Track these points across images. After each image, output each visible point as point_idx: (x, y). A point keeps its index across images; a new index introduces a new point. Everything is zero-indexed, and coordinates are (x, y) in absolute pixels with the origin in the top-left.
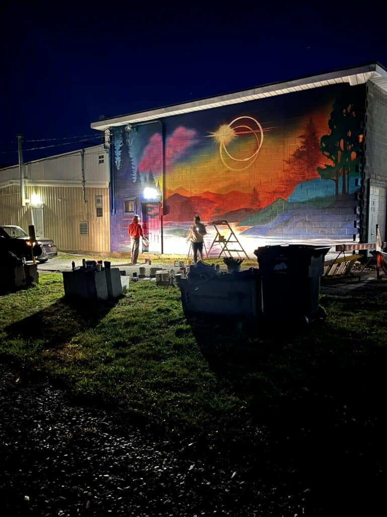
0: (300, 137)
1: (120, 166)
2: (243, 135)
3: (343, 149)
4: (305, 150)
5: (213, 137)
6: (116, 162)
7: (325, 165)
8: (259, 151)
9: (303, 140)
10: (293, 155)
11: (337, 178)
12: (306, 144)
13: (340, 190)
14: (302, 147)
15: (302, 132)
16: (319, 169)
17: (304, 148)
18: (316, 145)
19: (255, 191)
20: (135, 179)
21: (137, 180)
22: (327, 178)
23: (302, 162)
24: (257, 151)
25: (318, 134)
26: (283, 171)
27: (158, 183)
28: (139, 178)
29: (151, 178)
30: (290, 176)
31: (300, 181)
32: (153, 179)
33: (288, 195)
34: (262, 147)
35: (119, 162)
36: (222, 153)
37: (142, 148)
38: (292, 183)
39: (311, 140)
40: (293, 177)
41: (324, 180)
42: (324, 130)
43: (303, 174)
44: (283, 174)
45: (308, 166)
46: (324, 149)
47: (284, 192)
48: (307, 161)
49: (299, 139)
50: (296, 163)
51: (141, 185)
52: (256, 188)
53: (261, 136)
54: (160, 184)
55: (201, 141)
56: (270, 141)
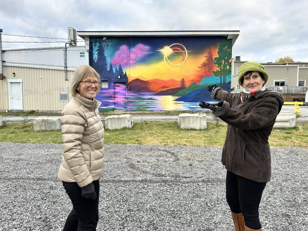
0: (205, 57)
1: (97, 61)
2: (176, 54)
3: (223, 64)
4: (207, 63)
5: (160, 52)
6: (94, 57)
7: (216, 70)
8: (185, 61)
9: (207, 58)
10: (202, 65)
11: (221, 76)
12: (208, 60)
13: (222, 81)
14: (206, 61)
15: (206, 54)
16: (213, 72)
18: (212, 61)
19: (183, 79)
20: (108, 69)
21: (110, 69)
22: (217, 76)
23: (206, 68)
24: (184, 61)
25: (213, 57)
26: (197, 71)
27: (126, 72)
28: (112, 69)
29: (120, 69)
30: (200, 74)
31: (205, 77)
32: (122, 70)
33: (199, 82)
34: (187, 59)
35: (96, 58)
36: (165, 60)
37: (114, 52)
38: (201, 77)
39: (210, 59)
40: (201, 74)
41: (215, 77)
42: (216, 55)
43: (206, 73)
44: (197, 73)
45: (209, 70)
46: (215, 63)
47: (197, 81)
48: (208, 68)
49: (204, 57)
50: (203, 68)
51: (113, 72)
52: (184, 78)
53: (186, 54)
54: (126, 73)
55: (153, 52)
56: (190, 57)
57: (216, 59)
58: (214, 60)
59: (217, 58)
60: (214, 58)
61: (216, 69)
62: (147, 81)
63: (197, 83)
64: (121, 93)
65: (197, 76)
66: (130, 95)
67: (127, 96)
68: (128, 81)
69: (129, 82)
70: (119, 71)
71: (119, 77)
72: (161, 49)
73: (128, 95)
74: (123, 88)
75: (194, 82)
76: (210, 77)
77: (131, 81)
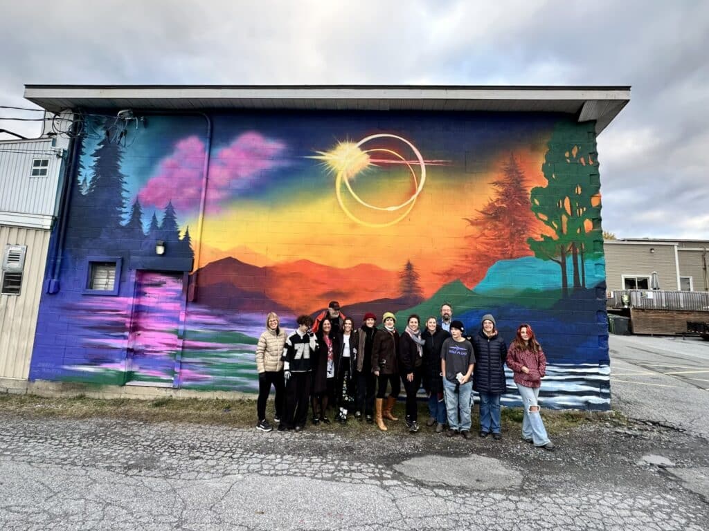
0: (496, 183)
1: (90, 189)
2: (383, 169)
3: (569, 213)
4: (504, 205)
5: (324, 161)
6: (80, 179)
7: (542, 236)
8: (418, 196)
9: (501, 190)
10: (482, 212)
11: (564, 259)
12: (506, 195)
13: (571, 281)
14: (498, 200)
15: (498, 175)
16: (531, 240)
17: (502, 203)
18: (523, 198)
19: (409, 266)
20: (125, 220)
21: (132, 221)
22: (546, 257)
23: (500, 225)
24: (415, 197)
25: (526, 184)
26: (466, 237)
27: (187, 233)
28: (139, 218)
29: (170, 220)
30: (479, 247)
31: (499, 259)
32: (174, 224)
33: (475, 282)
34: (422, 190)
35: (89, 179)
36: (341, 192)
37: (153, 160)
38: (484, 261)
39: (513, 191)
40: (484, 249)
41: (541, 260)
42: (536, 178)
43: (503, 245)
44: (464, 243)
45: (512, 235)
46: (537, 210)
47: (467, 275)
48: (508, 226)
49: (492, 186)
50: (489, 226)
51: (141, 233)
52: (411, 262)
53: (421, 172)
54: (191, 235)
55: (295, 163)
56: (438, 182)
57: (536, 192)
58: (530, 196)
59: (542, 187)
60: (529, 190)
61: (540, 232)
62: (265, 268)
63: (465, 284)
64: (165, 311)
65: (467, 256)
66: (196, 324)
67: (181, 327)
68: (192, 268)
69: (195, 269)
70: (161, 228)
71: (160, 250)
72: (325, 151)
73: (185, 323)
74: (173, 294)
75: (454, 278)
76: (518, 260)
77: (203, 266)
